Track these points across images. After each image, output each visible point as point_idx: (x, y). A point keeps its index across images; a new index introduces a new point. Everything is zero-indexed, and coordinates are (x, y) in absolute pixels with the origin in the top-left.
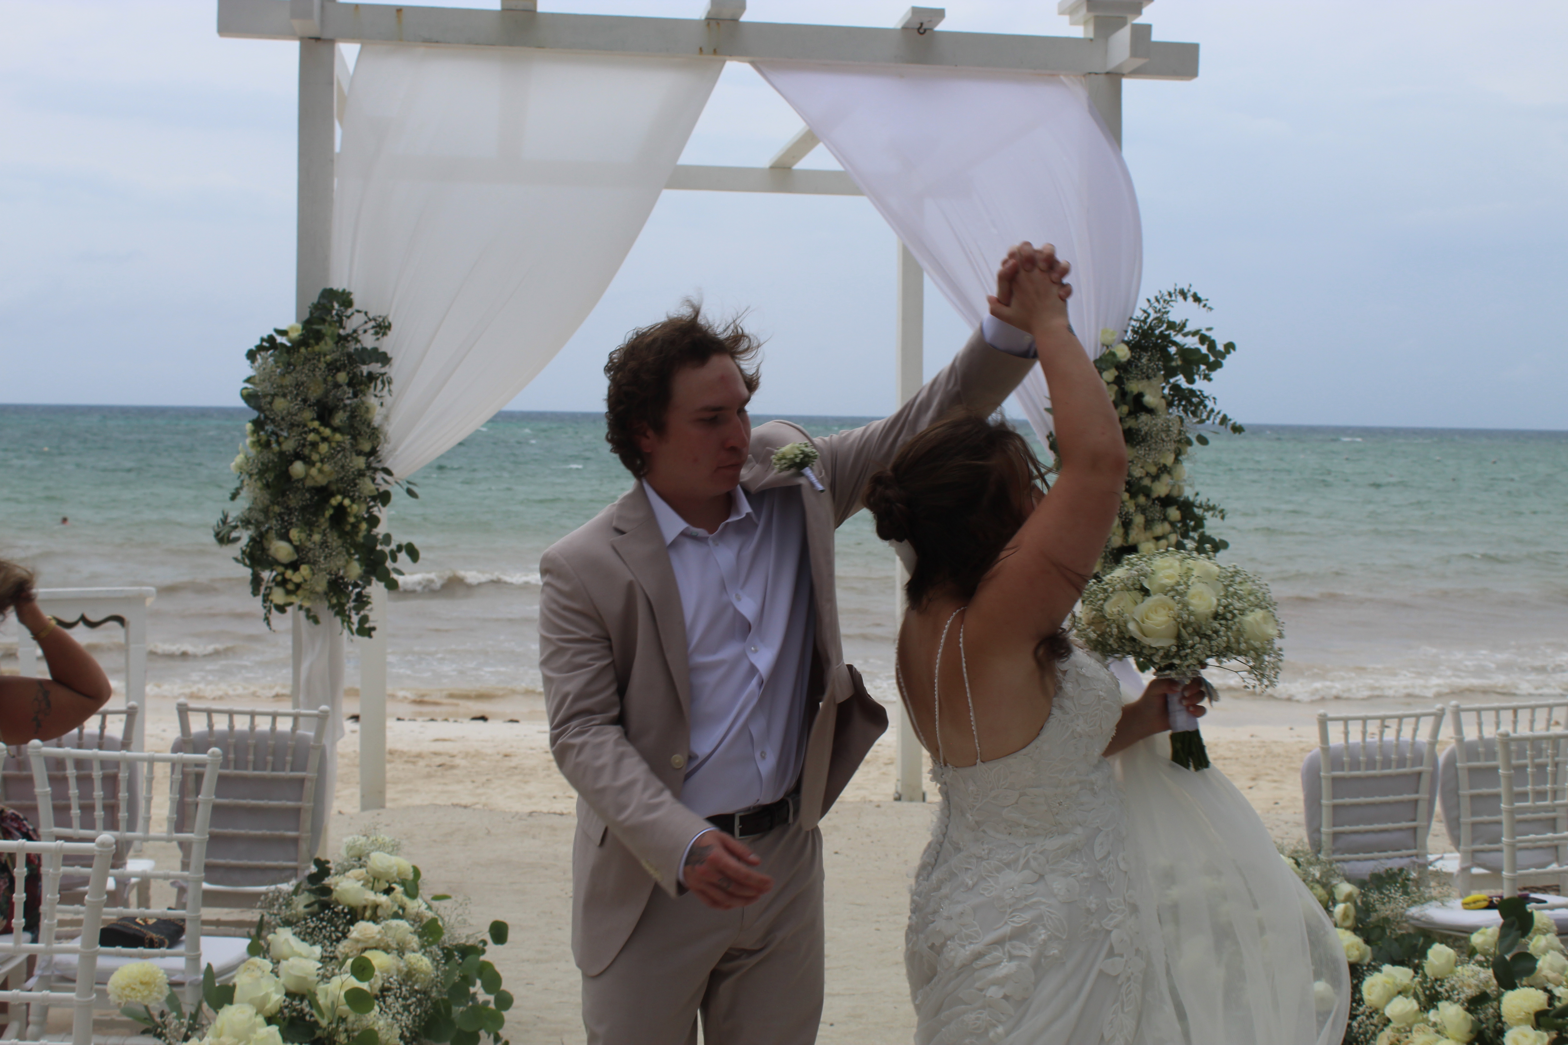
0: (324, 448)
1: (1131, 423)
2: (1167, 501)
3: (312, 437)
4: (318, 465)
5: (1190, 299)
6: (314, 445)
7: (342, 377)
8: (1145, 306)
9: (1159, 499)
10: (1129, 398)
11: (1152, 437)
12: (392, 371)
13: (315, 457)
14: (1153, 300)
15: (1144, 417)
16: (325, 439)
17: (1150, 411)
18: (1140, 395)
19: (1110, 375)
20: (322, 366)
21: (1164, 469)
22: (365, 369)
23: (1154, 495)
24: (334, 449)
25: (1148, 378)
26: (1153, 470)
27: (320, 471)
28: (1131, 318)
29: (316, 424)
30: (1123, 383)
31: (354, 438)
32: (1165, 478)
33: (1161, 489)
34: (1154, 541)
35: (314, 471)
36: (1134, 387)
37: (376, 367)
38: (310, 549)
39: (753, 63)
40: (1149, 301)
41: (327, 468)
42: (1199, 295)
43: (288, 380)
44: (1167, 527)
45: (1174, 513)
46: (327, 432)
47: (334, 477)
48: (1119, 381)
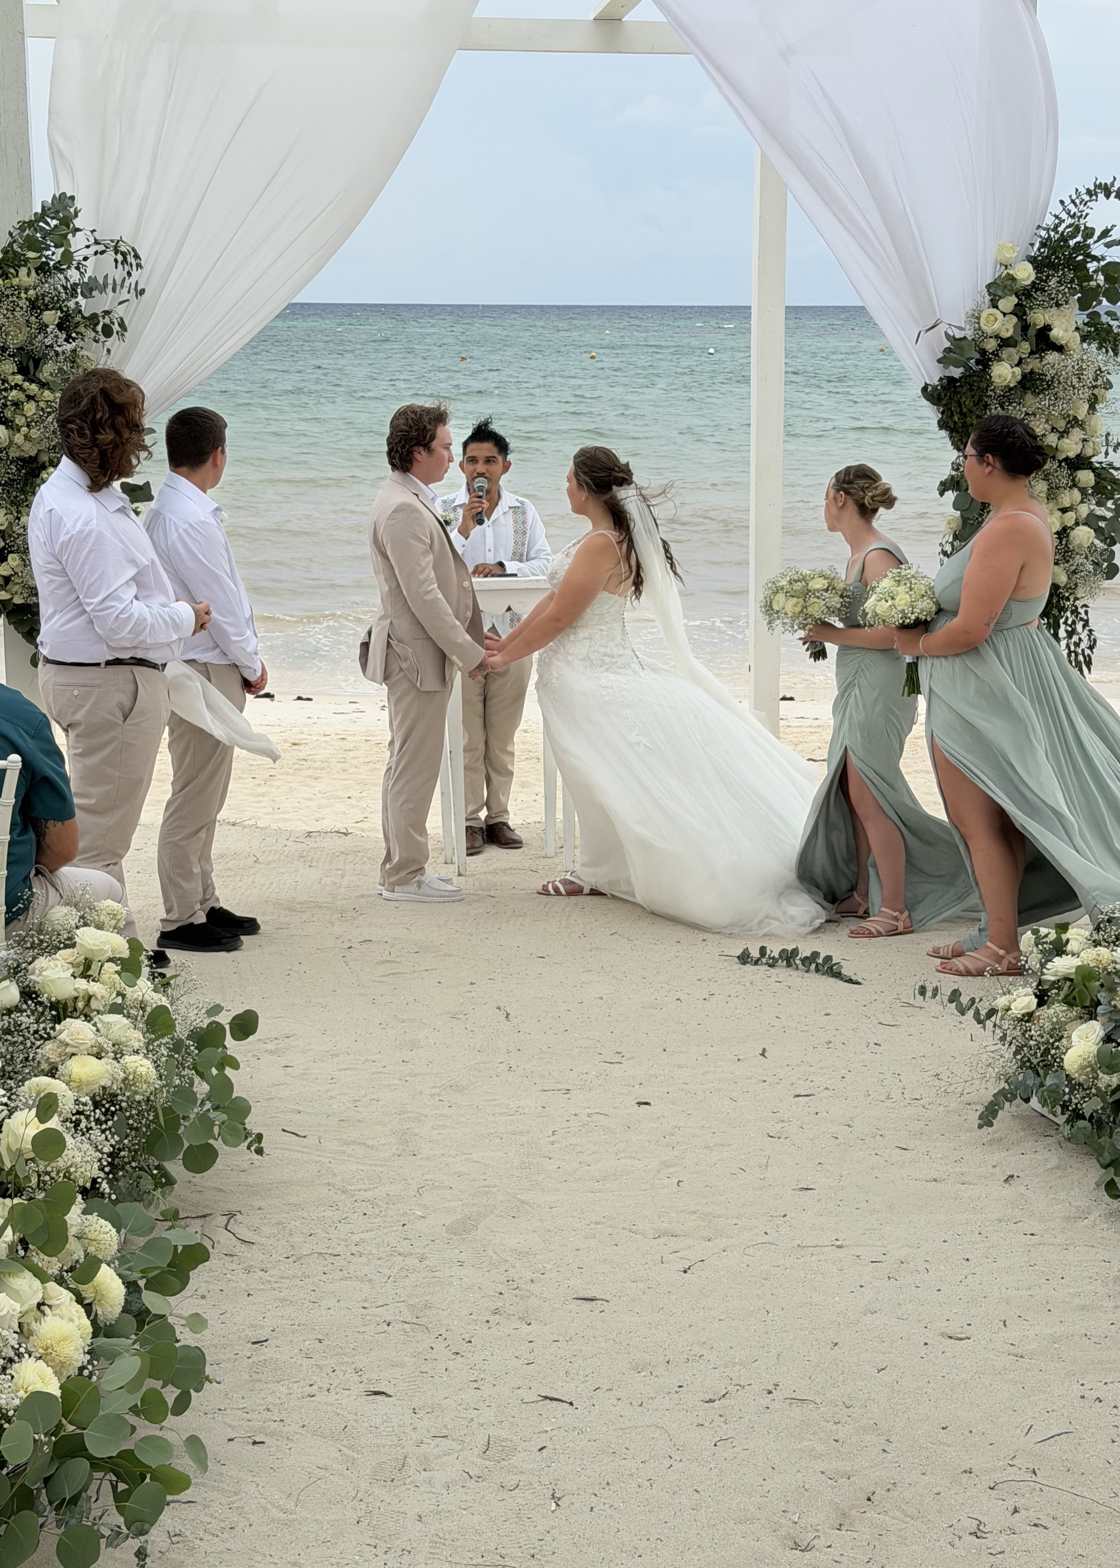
0: (30, 408)
1: (1033, 364)
2: (1080, 462)
3: (14, 394)
4: (24, 430)
6: (17, 404)
7: (51, 317)
8: (1058, 209)
9: (1067, 459)
10: (1032, 332)
11: (1059, 383)
13: (19, 420)
14: (1067, 201)
15: (1052, 357)
16: (30, 398)
17: (1060, 349)
18: (1048, 328)
19: (1009, 303)
20: (23, 303)
21: (1074, 422)
23: (1062, 457)
24: (42, 409)
25: (1058, 305)
26: (1061, 425)
27: (27, 437)
28: (1039, 227)
29: (19, 378)
30: (1025, 314)
32: (1076, 434)
33: (1071, 447)
34: (1059, 513)
35: (19, 438)
36: (1039, 317)
38: (19, 535)
40: (1062, 202)
41: (35, 433)
44: (1076, 494)
45: (1086, 477)
46: (34, 388)
47: (44, 445)
48: (1019, 311)
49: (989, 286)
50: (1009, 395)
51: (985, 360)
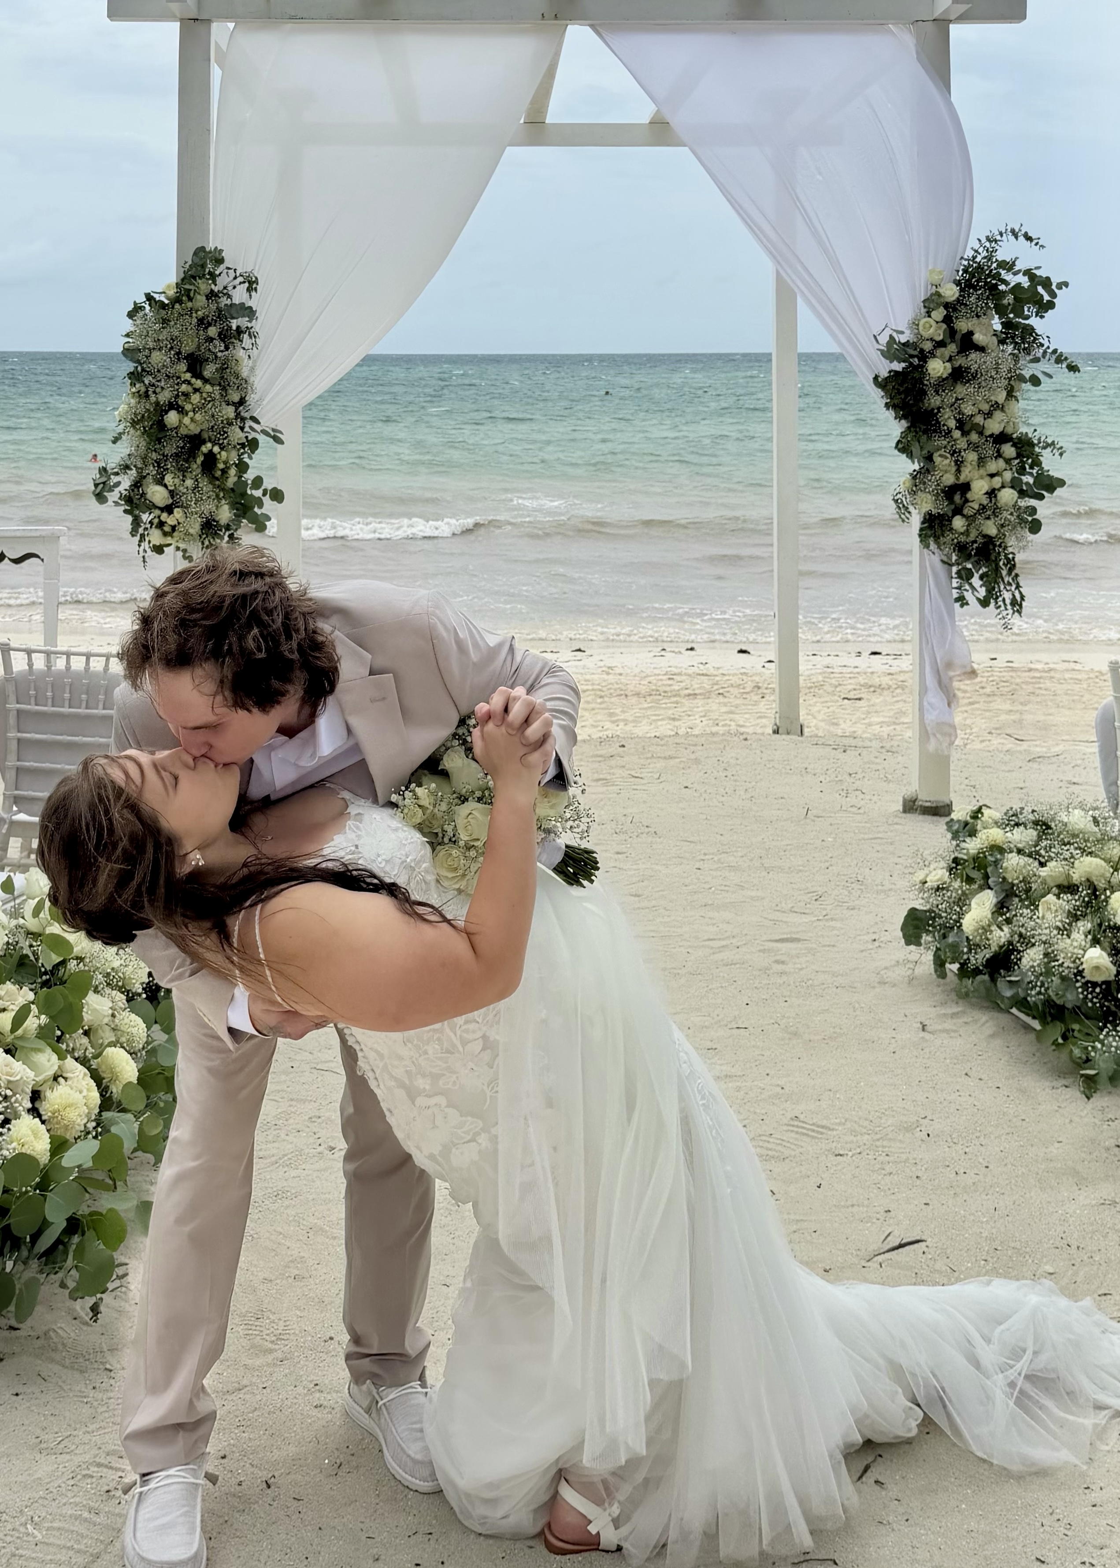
0: (196, 398)
1: (961, 361)
2: (1002, 438)
3: (184, 387)
4: (191, 414)
5: (1021, 239)
6: (186, 395)
7: (213, 331)
8: (977, 246)
9: (991, 436)
10: (958, 337)
11: (982, 375)
12: (257, 326)
13: (188, 407)
14: (984, 240)
15: (974, 356)
16: (196, 390)
17: (982, 349)
18: (971, 333)
19: (939, 314)
20: (194, 321)
21: (997, 407)
22: (234, 324)
23: (988, 433)
24: (205, 399)
25: (978, 316)
26: (986, 407)
27: (192, 419)
28: (962, 258)
29: (188, 376)
30: (952, 322)
31: (224, 389)
32: (998, 415)
33: (994, 426)
34: (988, 478)
35: (186, 420)
36: (963, 325)
37: (243, 322)
38: (184, 494)
39: (592, 26)
40: (979, 240)
41: (198, 417)
42: (1030, 235)
43: (164, 335)
44: (1001, 463)
45: (1009, 450)
46: (198, 383)
47: (205, 426)
48: (947, 320)
49: (924, 301)
50: (941, 384)
51: (924, 357)
